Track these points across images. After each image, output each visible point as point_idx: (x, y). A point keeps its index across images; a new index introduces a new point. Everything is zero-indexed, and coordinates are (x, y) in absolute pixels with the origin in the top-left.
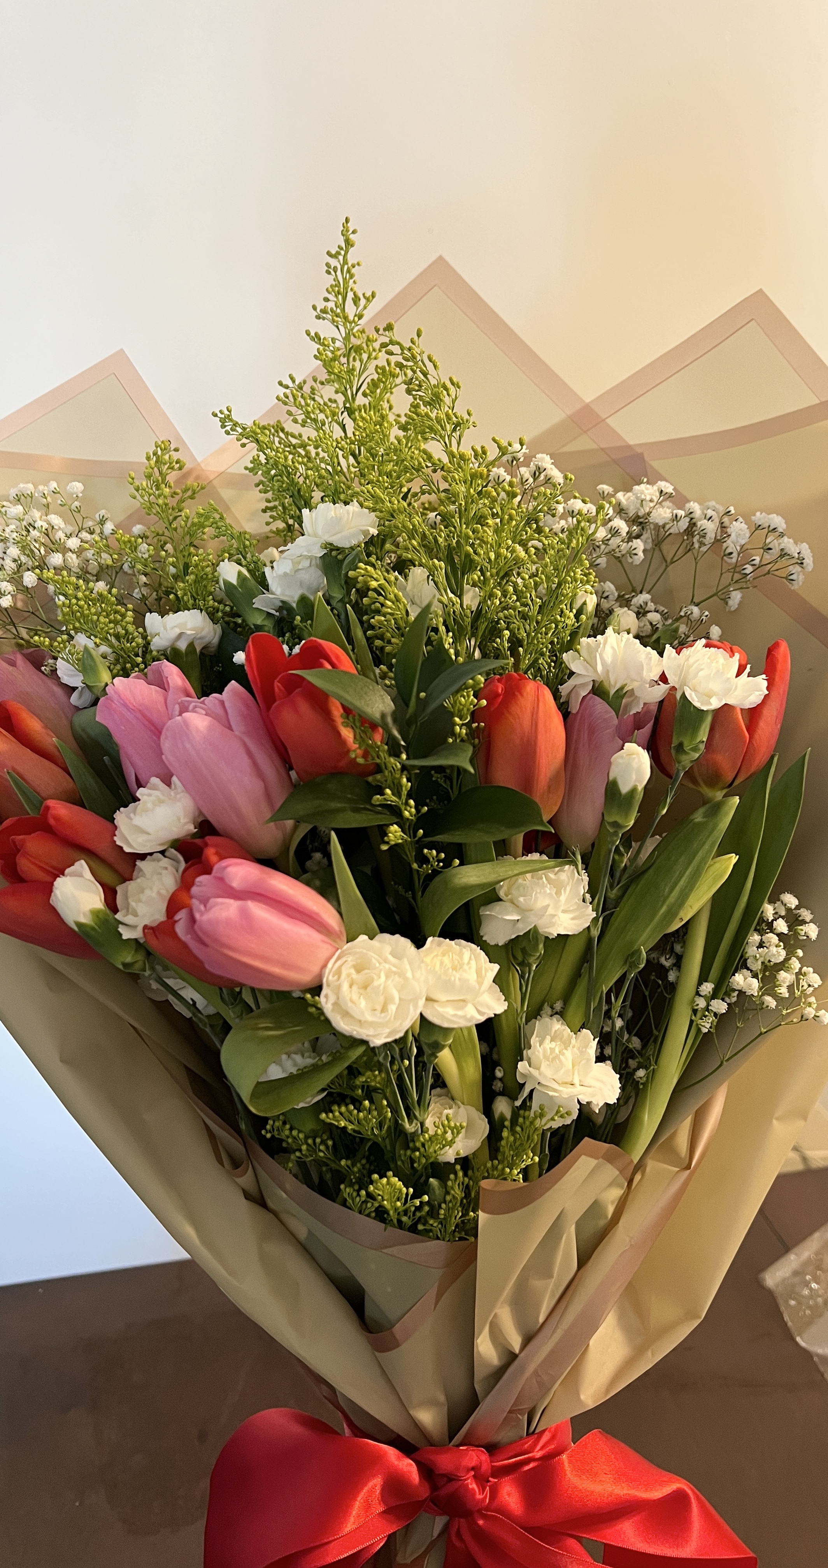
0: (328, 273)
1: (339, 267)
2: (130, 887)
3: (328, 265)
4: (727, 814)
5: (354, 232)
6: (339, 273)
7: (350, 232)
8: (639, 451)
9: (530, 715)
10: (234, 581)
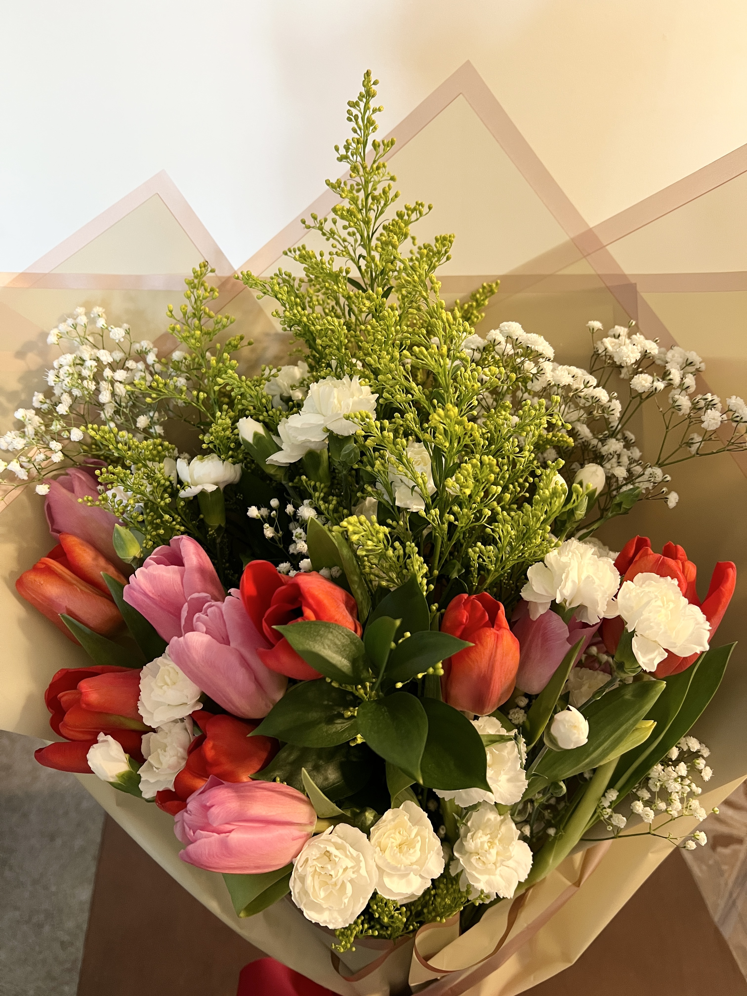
0: (349, 119)
1: (360, 116)
2: (152, 737)
3: (349, 112)
4: (653, 698)
5: (375, 83)
6: (360, 120)
7: (372, 83)
8: (633, 281)
9: (488, 659)
10: (250, 439)
